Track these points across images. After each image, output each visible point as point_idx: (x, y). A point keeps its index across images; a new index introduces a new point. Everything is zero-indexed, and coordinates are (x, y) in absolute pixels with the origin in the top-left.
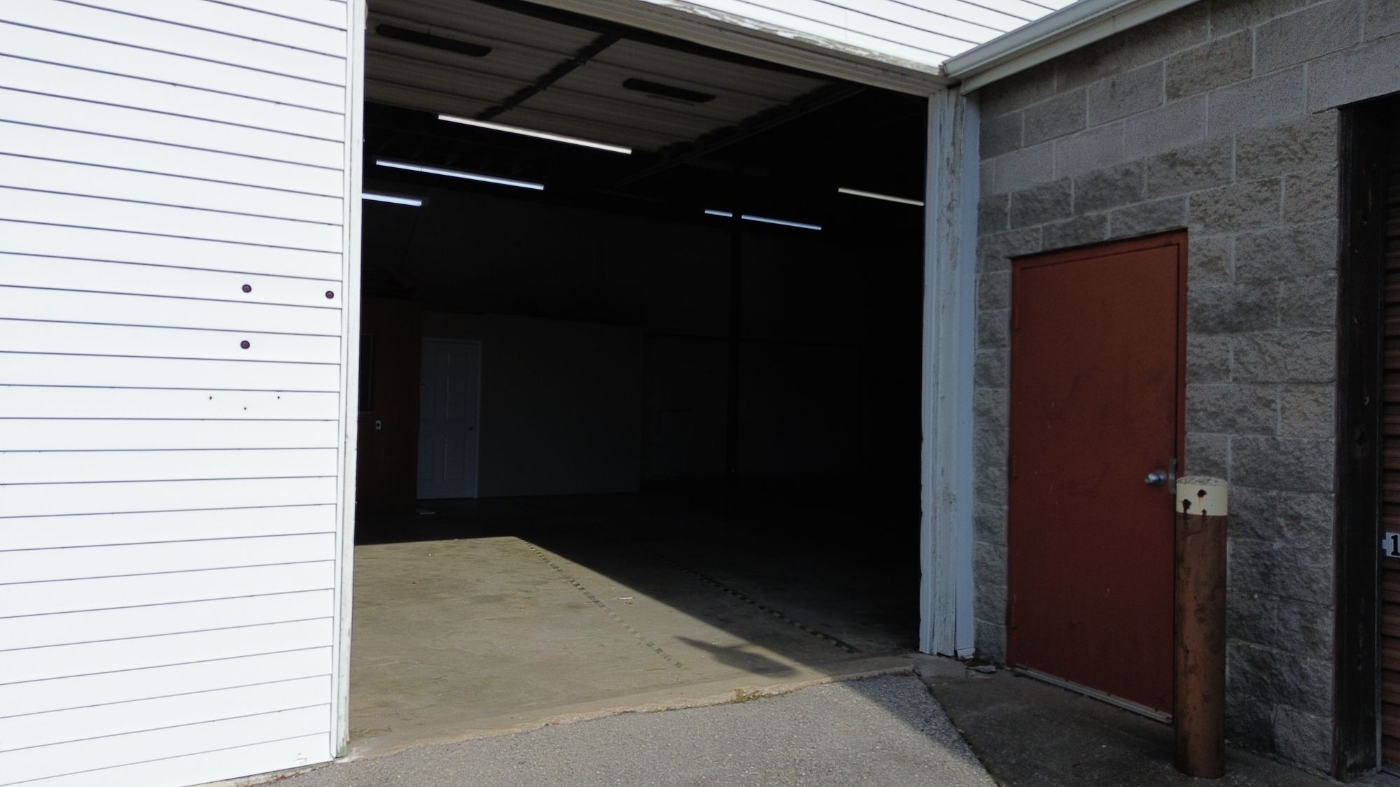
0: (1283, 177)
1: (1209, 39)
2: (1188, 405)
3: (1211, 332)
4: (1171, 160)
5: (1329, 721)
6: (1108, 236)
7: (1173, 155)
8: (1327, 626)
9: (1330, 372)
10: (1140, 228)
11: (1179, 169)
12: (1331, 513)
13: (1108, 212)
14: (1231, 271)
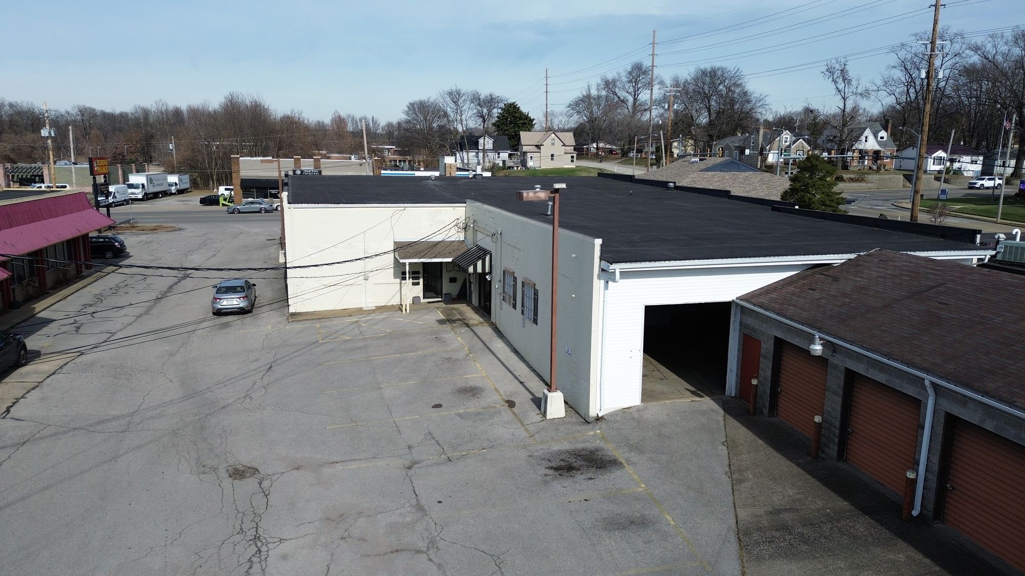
6: (754, 337)
10: (757, 338)
13: (754, 334)
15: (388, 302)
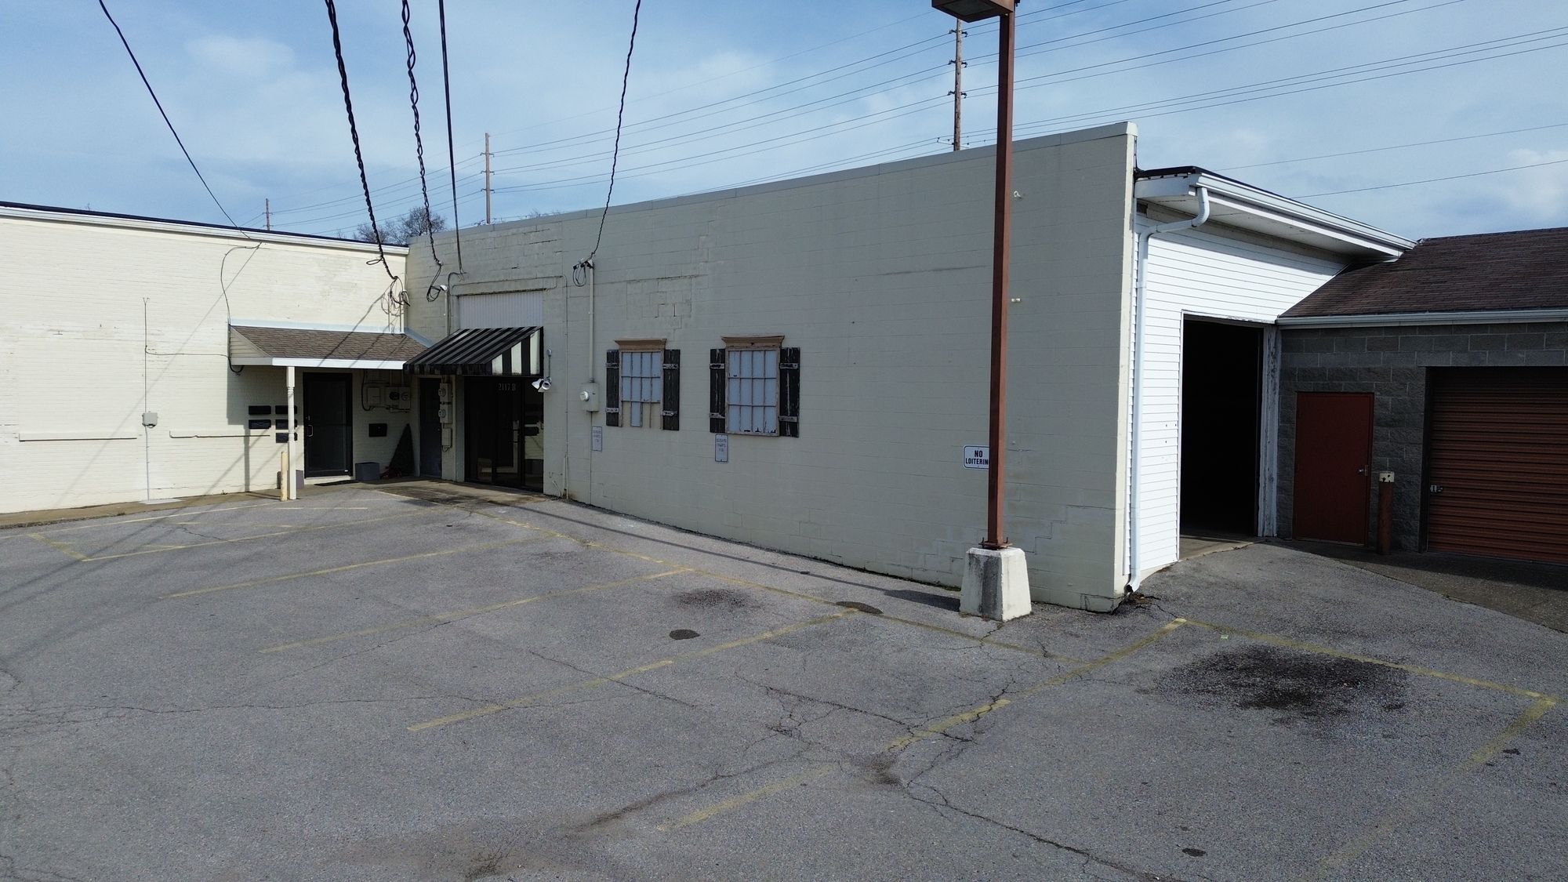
0: (1408, 383)
1: (1383, 336)
2: (1373, 448)
3: (1383, 426)
4: (1369, 370)
5: (1418, 538)
6: (1343, 390)
7: (1369, 369)
8: (1418, 511)
9: (1421, 441)
10: (1355, 390)
11: (1371, 373)
12: (1420, 480)
13: (1343, 383)
14: (1390, 408)
15: (214, 486)
